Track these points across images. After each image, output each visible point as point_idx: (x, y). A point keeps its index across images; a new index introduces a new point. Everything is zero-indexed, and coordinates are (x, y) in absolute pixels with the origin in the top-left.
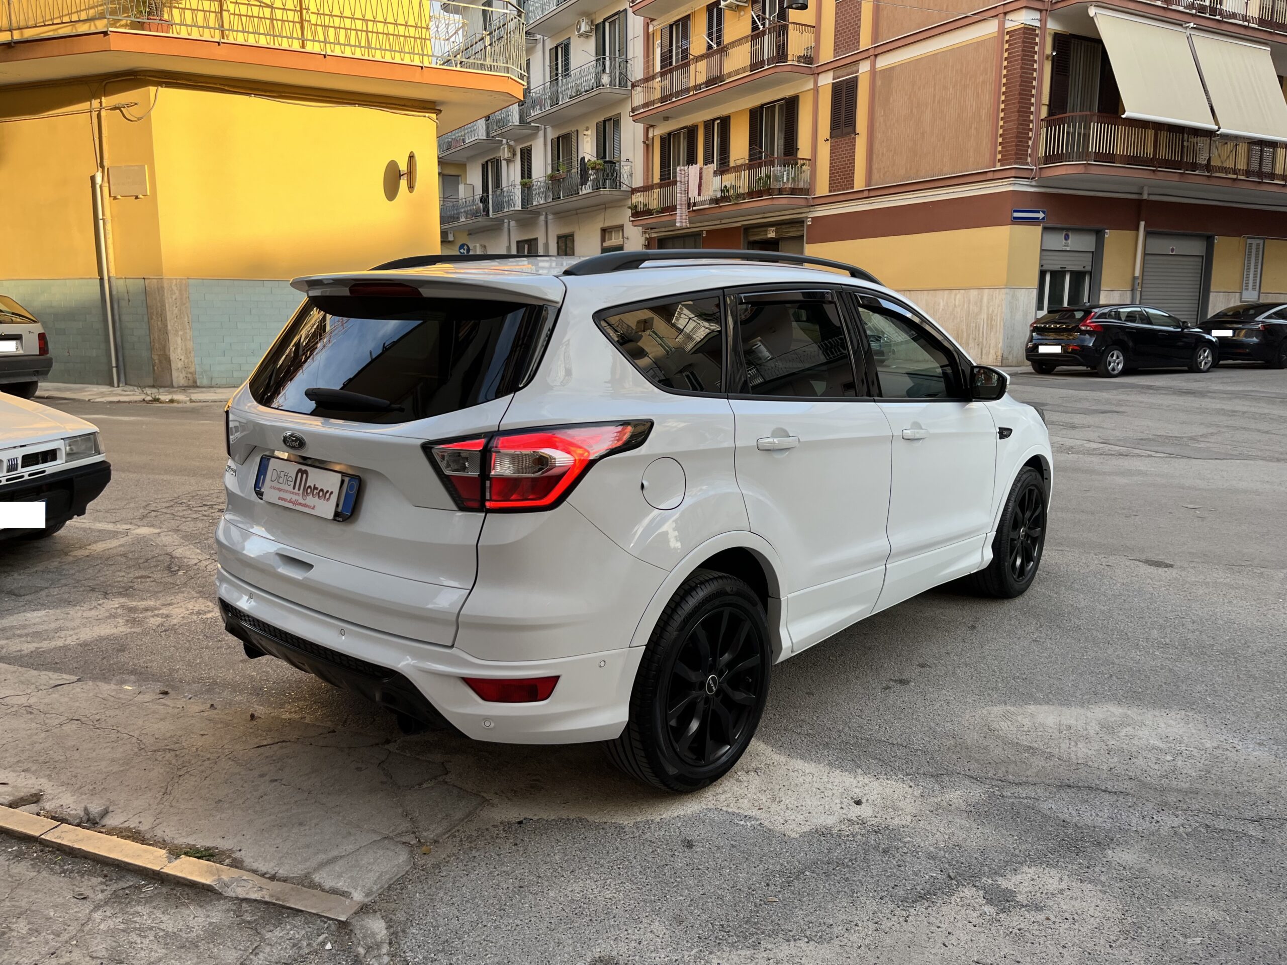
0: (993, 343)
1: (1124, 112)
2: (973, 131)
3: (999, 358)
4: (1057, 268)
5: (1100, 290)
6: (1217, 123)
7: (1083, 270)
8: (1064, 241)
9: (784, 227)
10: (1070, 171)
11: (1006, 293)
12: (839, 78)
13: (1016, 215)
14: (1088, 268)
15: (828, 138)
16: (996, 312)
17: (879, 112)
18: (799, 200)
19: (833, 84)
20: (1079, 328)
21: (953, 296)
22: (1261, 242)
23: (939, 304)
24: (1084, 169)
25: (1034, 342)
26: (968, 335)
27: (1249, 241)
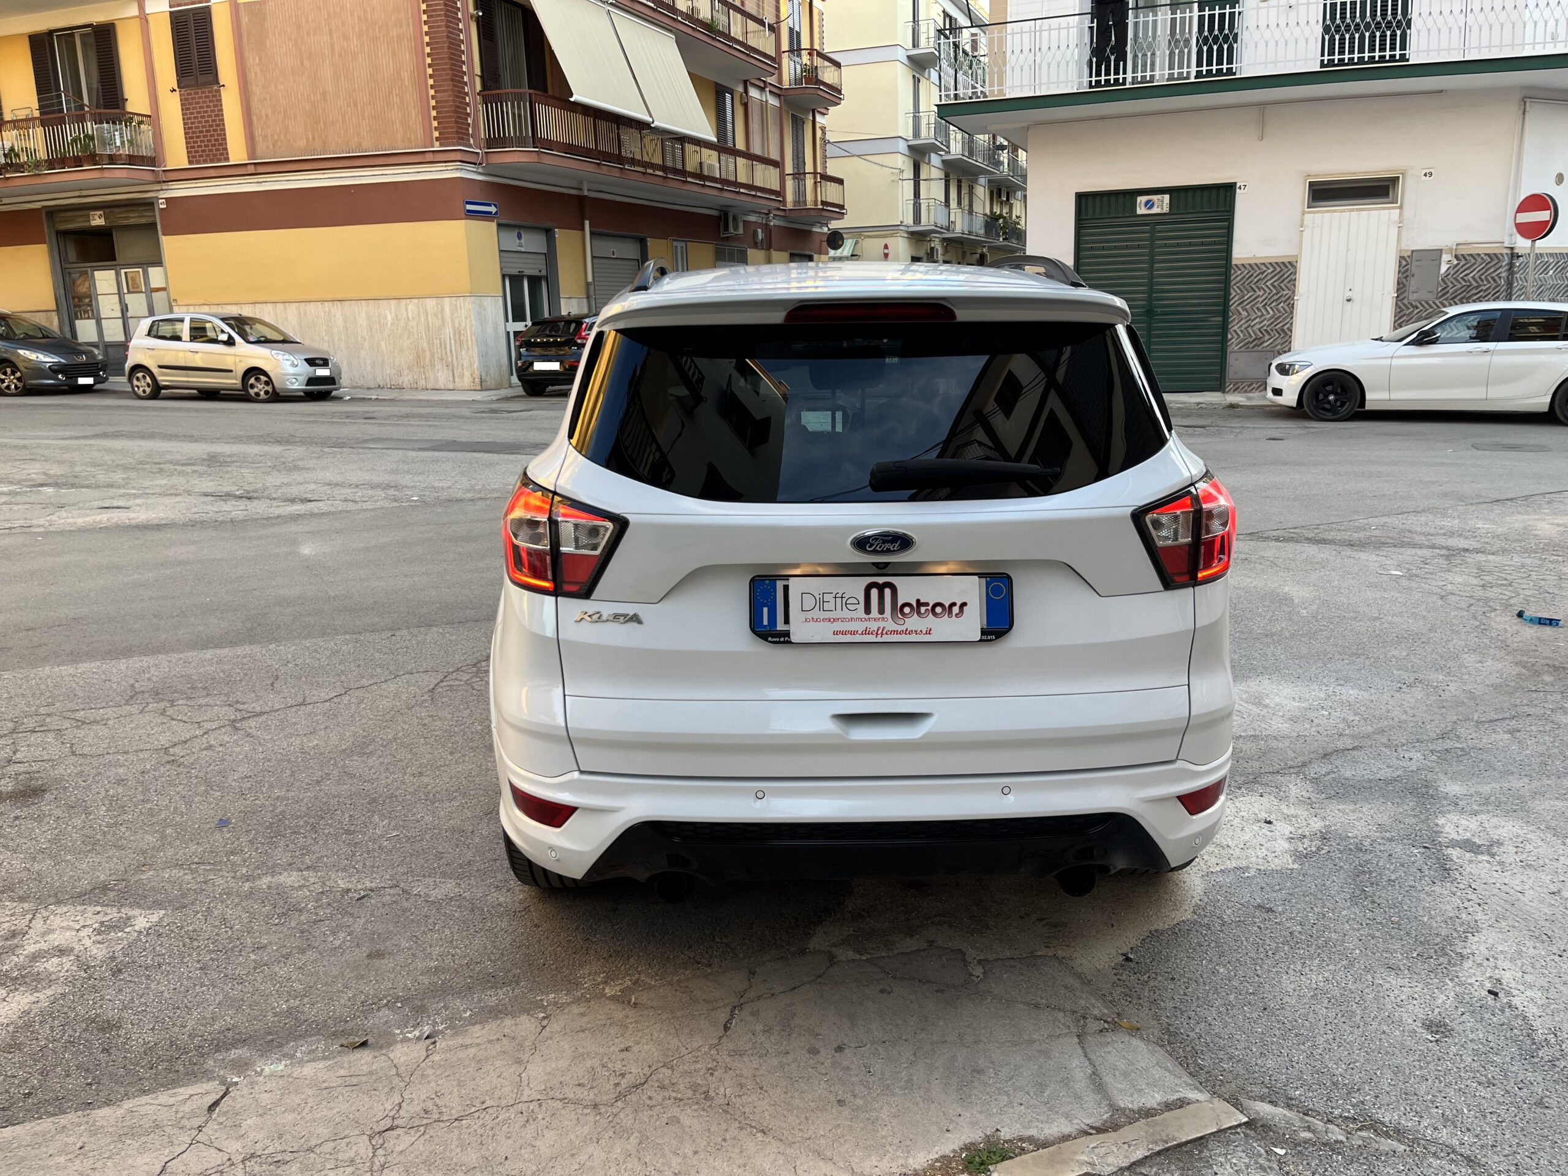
0: (466, 363)
1: (571, 95)
2: (396, 100)
3: (477, 381)
4: (515, 272)
5: (560, 298)
6: (651, 116)
7: (539, 274)
8: (518, 241)
9: (117, 210)
10: (523, 158)
11: (474, 302)
12: (180, 5)
13: (469, 207)
14: (544, 273)
15: (176, 87)
16: (464, 325)
17: (252, 59)
18: (142, 172)
19: (171, 13)
20: (576, 342)
21: (403, 307)
22: (683, 244)
23: (386, 317)
24: (536, 157)
25: (524, 359)
26: (432, 355)
27: (675, 244)
